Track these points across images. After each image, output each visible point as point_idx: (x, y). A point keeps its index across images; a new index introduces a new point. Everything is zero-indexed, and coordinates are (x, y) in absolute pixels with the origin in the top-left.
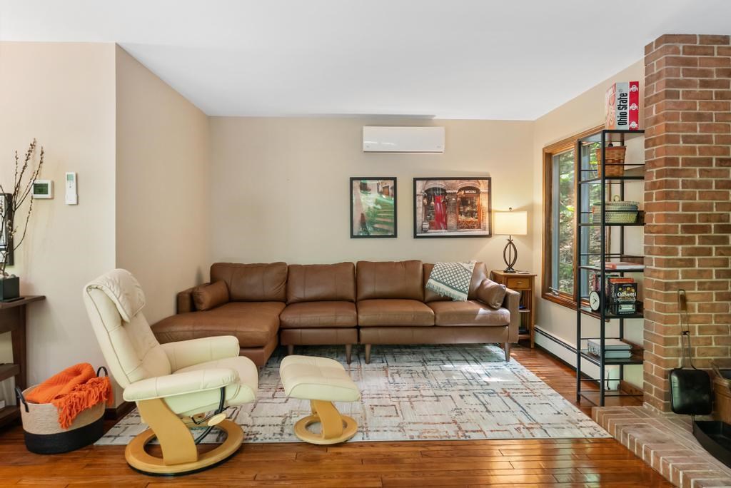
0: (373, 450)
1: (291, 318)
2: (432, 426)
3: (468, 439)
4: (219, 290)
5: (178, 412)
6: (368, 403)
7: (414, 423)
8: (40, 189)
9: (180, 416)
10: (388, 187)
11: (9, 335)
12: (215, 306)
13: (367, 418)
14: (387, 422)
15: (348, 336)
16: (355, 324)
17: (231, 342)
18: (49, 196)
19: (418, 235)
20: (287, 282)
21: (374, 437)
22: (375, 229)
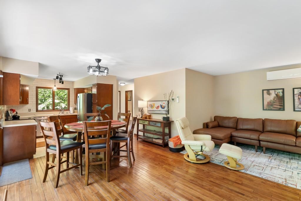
0: (246, 175)
1: (235, 134)
2: (274, 177)
3: (287, 185)
4: (216, 123)
5: (192, 149)
6: (254, 164)
7: (267, 174)
8: (173, 99)
9: (193, 150)
10: (280, 92)
11: (168, 127)
12: (213, 127)
13: (250, 168)
14: (257, 171)
15: (256, 142)
16: (258, 139)
17: (209, 137)
18: (174, 101)
19: (295, 110)
20: (237, 123)
21: (248, 172)
22: (274, 107)
